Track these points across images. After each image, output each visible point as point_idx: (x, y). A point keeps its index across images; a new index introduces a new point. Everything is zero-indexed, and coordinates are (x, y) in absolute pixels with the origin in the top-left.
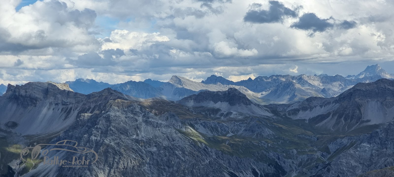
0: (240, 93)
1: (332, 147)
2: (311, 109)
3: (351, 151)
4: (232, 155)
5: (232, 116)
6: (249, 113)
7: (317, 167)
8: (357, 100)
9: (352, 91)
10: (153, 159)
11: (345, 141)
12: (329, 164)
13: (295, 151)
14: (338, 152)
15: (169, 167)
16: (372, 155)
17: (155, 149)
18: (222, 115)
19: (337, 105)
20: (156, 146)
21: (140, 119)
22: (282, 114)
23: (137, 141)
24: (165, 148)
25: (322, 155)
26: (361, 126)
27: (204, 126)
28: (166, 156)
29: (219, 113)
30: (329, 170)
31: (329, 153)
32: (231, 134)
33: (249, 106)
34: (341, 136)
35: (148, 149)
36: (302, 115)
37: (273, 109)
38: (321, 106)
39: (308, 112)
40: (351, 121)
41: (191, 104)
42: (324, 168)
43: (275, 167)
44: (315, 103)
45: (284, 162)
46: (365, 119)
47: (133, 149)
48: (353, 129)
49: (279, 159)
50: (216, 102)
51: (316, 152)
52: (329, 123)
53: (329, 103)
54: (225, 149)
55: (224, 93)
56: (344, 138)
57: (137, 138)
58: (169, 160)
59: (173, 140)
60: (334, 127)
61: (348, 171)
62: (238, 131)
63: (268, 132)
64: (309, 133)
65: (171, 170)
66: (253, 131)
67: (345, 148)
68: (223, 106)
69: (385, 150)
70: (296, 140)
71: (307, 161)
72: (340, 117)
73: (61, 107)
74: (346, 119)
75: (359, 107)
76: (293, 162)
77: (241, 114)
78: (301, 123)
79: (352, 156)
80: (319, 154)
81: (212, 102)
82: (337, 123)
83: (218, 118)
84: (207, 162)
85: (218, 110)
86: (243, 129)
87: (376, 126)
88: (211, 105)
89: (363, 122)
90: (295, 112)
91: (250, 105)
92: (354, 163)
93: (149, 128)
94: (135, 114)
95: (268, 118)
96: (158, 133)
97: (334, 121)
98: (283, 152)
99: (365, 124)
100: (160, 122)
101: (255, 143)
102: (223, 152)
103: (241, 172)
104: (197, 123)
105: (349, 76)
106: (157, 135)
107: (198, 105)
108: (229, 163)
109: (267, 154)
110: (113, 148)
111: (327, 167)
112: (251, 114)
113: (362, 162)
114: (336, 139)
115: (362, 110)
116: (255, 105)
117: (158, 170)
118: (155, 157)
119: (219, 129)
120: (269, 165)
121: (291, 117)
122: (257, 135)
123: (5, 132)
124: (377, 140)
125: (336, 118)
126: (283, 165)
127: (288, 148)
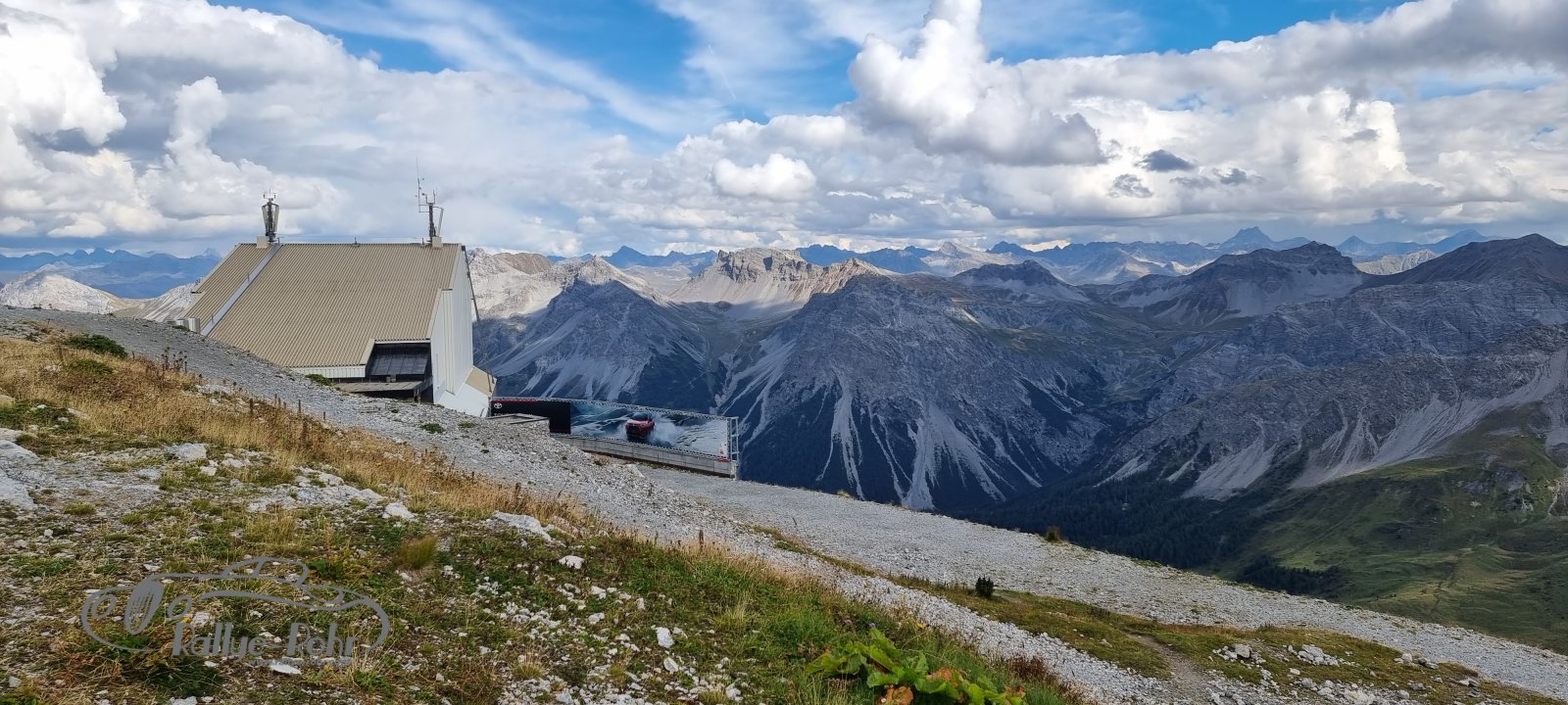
0: (1041, 268)
1: (1178, 349)
2: (1149, 292)
3: (1208, 355)
4: (1026, 355)
5: (1028, 300)
6: (1054, 296)
7: (1154, 377)
8: (1220, 279)
9: (1213, 266)
10: (915, 358)
11: (1199, 340)
12: (1173, 373)
13: (1121, 353)
14: (1186, 356)
15: (934, 369)
16: (1239, 362)
17: (917, 344)
18: (1014, 298)
19: (1189, 287)
20: (918, 340)
21: (897, 302)
22: (1103, 299)
23: (892, 333)
24: (931, 343)
25: (1163, 360)
26: (1225, 318)
27: (987, 314)
28: (932, 354)
29: (1011, 295)
30: (1171, 382)
31: (1173, 357)
32: (1026, 326)
33: (1053, 286)
34: (1193, 332)
35: (908, 343)
36: (1134, 301)
37: (1091, 292)
38: (1164, 289)
39: (1144, 296)
40: (1209, 311)
41: (970, 281)
42: (1164, 379)
43: (1090, 375)
44: (1154, 283)
45: (1104, 369)
46: (1232, 309)
47: (887, 343)
48: (1212, 323)
49: (1096, 364)
50: (1005, 279)
51: (1153, 354)
52: (1175, 314)
53: (1176, 284)
54: (1017, 347)
55: (1018, 268)
56: (1197, 335)
57: (892, 328)
58: (935, 359)
59: (943, 333)
60: (1182, 319)
61: (1202, 384)
62: (1036, 322)
63: (1080, 324)
64: (1145, 327)
65: (939, 373)
66: (1059, 323)
67: (1198, 350)
68: (1015, 286)
69: (1260, 355)
70: (1123, 337)
71: (1139, 368)
72: (1192, 305)
73: (788, 282)
74: (1201, 309)
75: (1223, 290)
76: (1117, 369)
77: (1041, 298)
78: (1131, 313)
79: (1208, 362)
80: (1157, 358)
81: (1000, 280)
82: (1187, 314)
83: (1008, 303)
84: (990, 364)
85: (1009, 291)
86: (1044, 319)
87: (1250, 320)
88: (999, 283)
89: (1229, 313)
90: (1124, 296)
91: (1055, 284)
92: (1210, 373)
93: (909, 314)
94: (890, 295)
95: (1082, 305)
96: (921, 322)
97: (1184, 310)
98: (1103, 354)
99: (1231, 316)
100: (925, 306)
101: (1062, 339)
102: (1014, 351)
103: (1040, 380)
104: (977, 309)
105: (1210, 245)
106: (921, 324)
107: (980, 284)
108: (1022, 367)
109: (1079, 356)
110: (859, 342)
111: (1170, 377)
112: (1057, 298)
113: (1223, 371)
114: (1184, 336)
115: (1228, 294)
116: (1063, 284)
117: (920, 373)
118: (917, 355)
119: (1009, 318)
120: (1081, 372)
121: (1118, 303)
122: (1065, 327)
123: (715, 315)
124: (1249, 340)
125: (1186, 305)
126: (1102, 372)
127: (1110, 348)
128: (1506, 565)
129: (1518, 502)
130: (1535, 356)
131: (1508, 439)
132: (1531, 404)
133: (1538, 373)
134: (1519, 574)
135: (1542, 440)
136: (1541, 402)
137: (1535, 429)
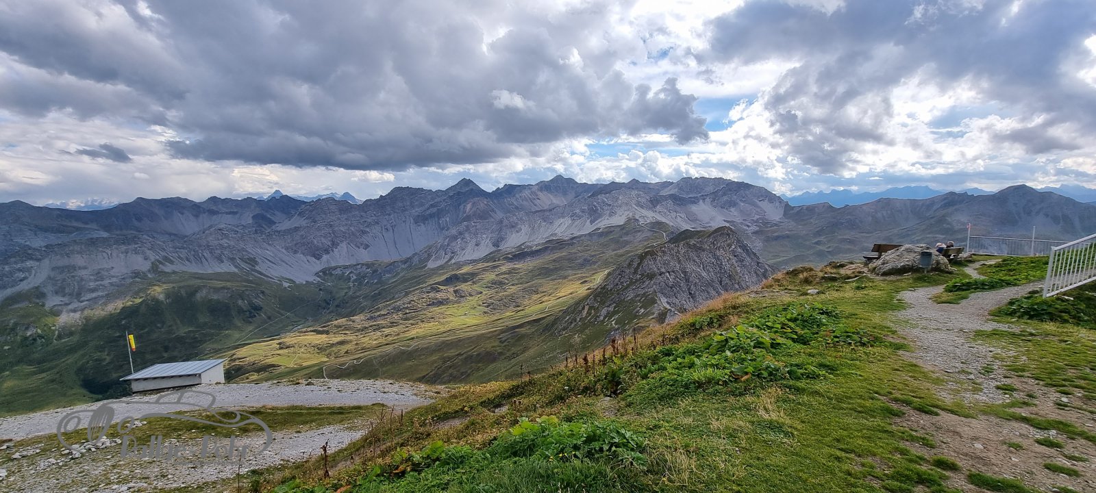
128: (35, 373)
129: (35, 340)
130: (29, 263)
131: (21, 309)
132: (33, 288)
133: (33, 272)
134: (44, 375)
135: (43, 305)
136: (39, 286)
137: (38, 301)
